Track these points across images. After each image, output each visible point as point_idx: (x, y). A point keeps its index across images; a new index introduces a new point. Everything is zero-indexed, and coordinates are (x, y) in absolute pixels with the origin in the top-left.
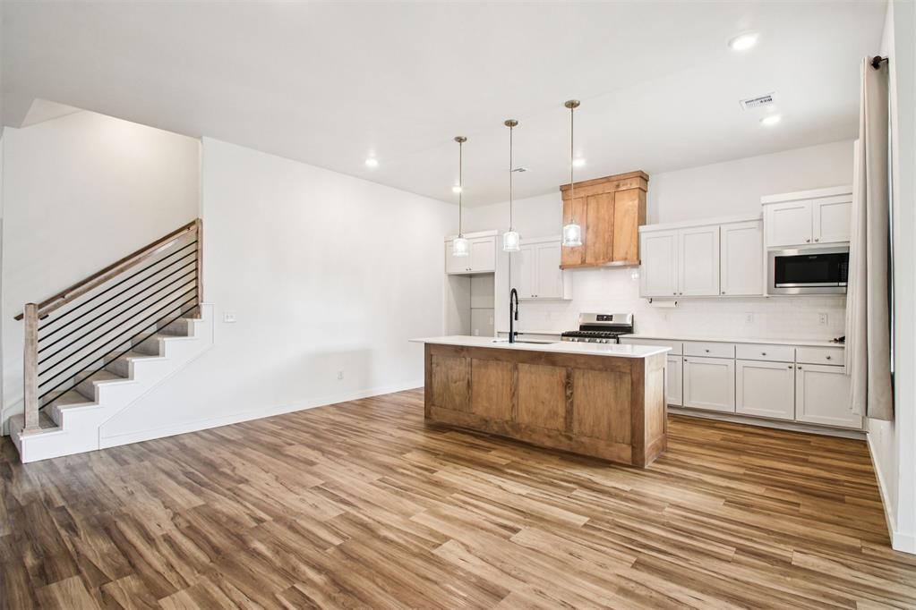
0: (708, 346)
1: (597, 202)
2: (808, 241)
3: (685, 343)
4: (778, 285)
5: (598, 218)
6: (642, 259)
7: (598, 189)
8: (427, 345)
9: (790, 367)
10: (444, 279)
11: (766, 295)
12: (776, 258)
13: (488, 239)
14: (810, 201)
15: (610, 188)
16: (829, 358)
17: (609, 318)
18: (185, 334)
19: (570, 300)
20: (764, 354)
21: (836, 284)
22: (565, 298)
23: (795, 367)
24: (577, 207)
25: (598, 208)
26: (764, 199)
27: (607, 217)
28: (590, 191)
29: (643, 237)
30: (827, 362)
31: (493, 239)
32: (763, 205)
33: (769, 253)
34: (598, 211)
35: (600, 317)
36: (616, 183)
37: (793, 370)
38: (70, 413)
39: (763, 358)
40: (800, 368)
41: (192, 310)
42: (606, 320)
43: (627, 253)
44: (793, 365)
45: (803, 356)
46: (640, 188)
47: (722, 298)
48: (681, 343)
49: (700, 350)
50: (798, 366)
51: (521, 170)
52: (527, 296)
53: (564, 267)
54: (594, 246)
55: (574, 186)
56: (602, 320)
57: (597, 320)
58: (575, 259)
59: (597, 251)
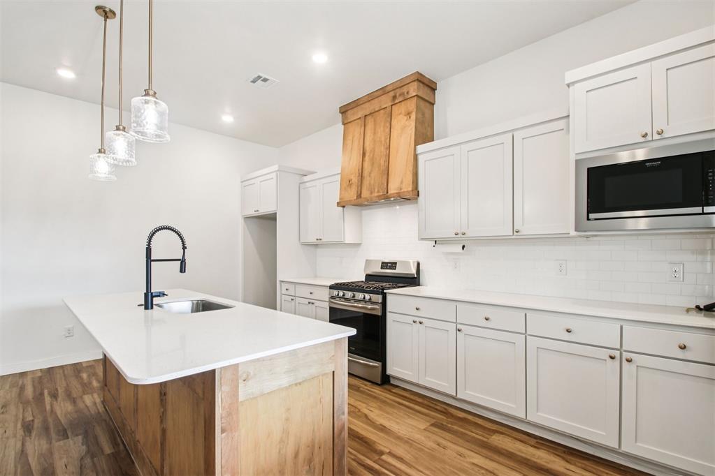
0: (488, 312)
1: (375, 121)
2: (645, 136)
3: (460, 305)
4: (592, 216)
5: (374, 141)
6: (421, 189)
7: (375, 105)
9: (612, 358)
10: (241, 221)
11: (573, 233)
12: (589, 169)
13: (269, 176)
14: (648, 64)
15: (386, 101)
16: (683, 348)
17: (393, 265)
19: (359, 244)
20: (568, 331)
21: (699, 210)
22: (346, 242)
23: (620, 357)
24: (356, 130)
25: (375, 129)
26: (570, 76)
27: (383, 139)
28: (368, 108)
29: (421, 158)
30: (680, 354)
31: (274, 175)
32: (568, 86)
34: (375, 133)
35: (385, 265)
36: (392, 94)
37: (617, 362)
39: (567, 336)
40: (629, 361)
42: (391, 268)
43: (402, 182)
44: (617, 354)
45: (635, 339)
46: (417, 95)
47: (516, 238)
48: (455, 304)
49: (477, 316)
50: (625, 355)
51: (265, 80)
52: (312, 240)
53: (342, 204)
54: (370, 176)
55: (353, 105)
56: (387, 269)
57: (382, 268)
58: (351, 194)
59: (372, 182)
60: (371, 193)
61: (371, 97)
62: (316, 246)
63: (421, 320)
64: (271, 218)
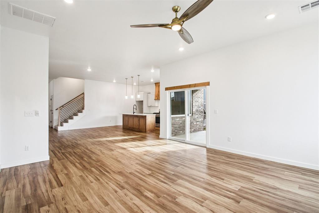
8: (123, 115)
10: (135, 101)
18: (82, 112)
19: (158, 107)
38: (64, 124)
41: (83, 109)
52: (150, 106)
53: (155, 100)
58: (157, 98)
62: (150, 107)
64: (142, 101)
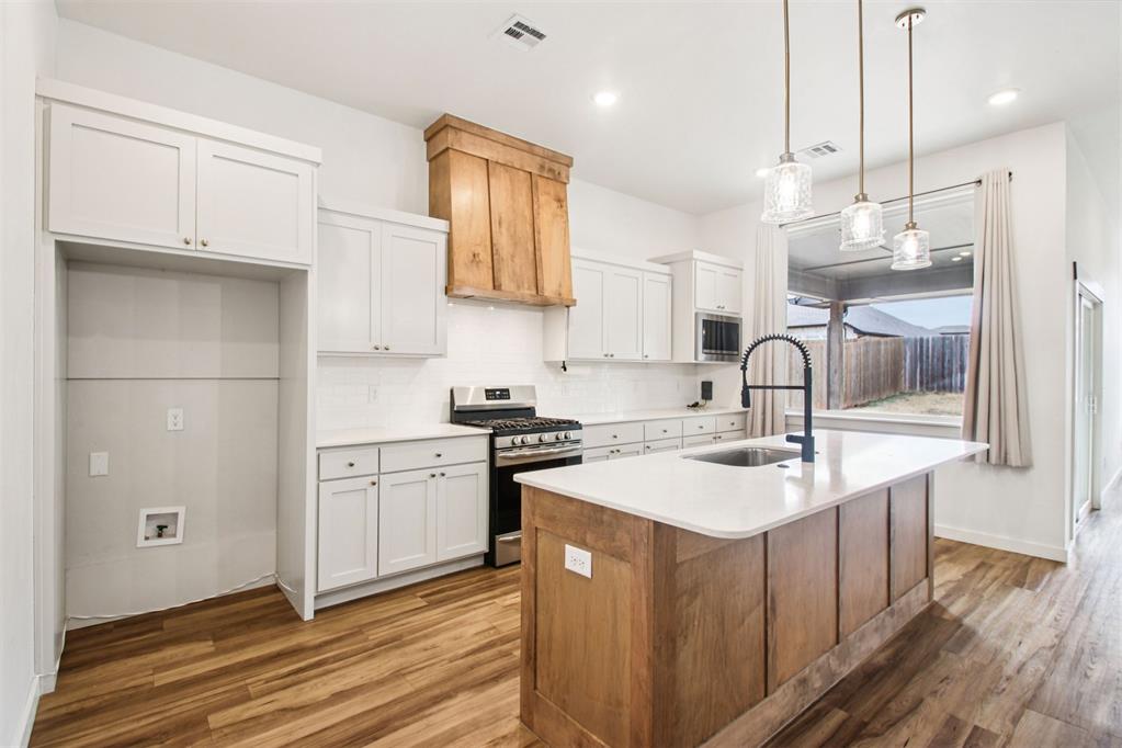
2: (719, 307)
3: (647, 424)
9: (715, 438)
12: (703, 321)
15: (531, 164)
17: (504, 394)
24: (476, 173)
28: (501, 153)
33: (696, 314)
35: (490, 394)
42: (501, 397)
43: (560, 286)
48: (642, 424)
54: (513, 261)
55: (475, 130)
56: (496, 399)
57: (487, 399)
58: (481, 278)
59: (518, 269)
60: (519, 287)
61: (510, 142)
63: (618, 448)
